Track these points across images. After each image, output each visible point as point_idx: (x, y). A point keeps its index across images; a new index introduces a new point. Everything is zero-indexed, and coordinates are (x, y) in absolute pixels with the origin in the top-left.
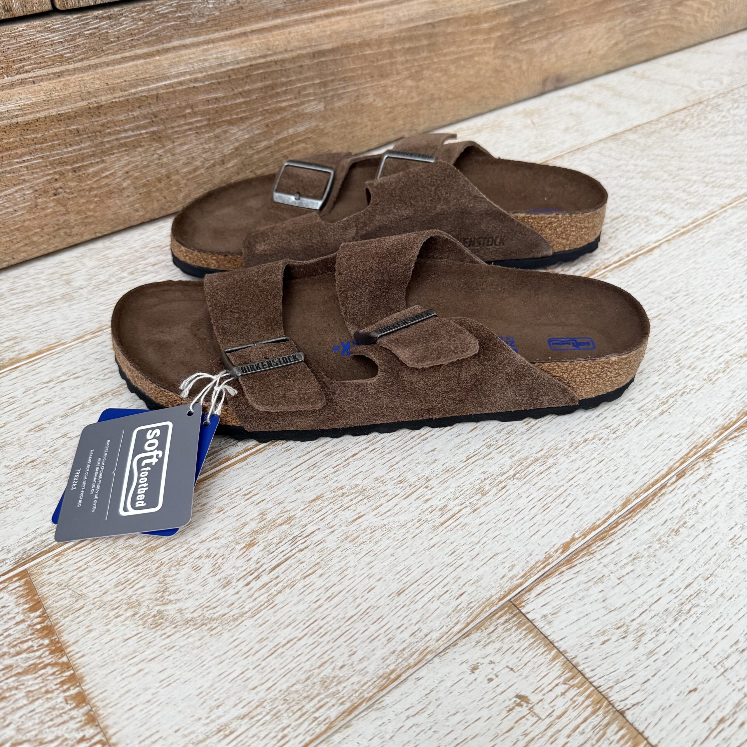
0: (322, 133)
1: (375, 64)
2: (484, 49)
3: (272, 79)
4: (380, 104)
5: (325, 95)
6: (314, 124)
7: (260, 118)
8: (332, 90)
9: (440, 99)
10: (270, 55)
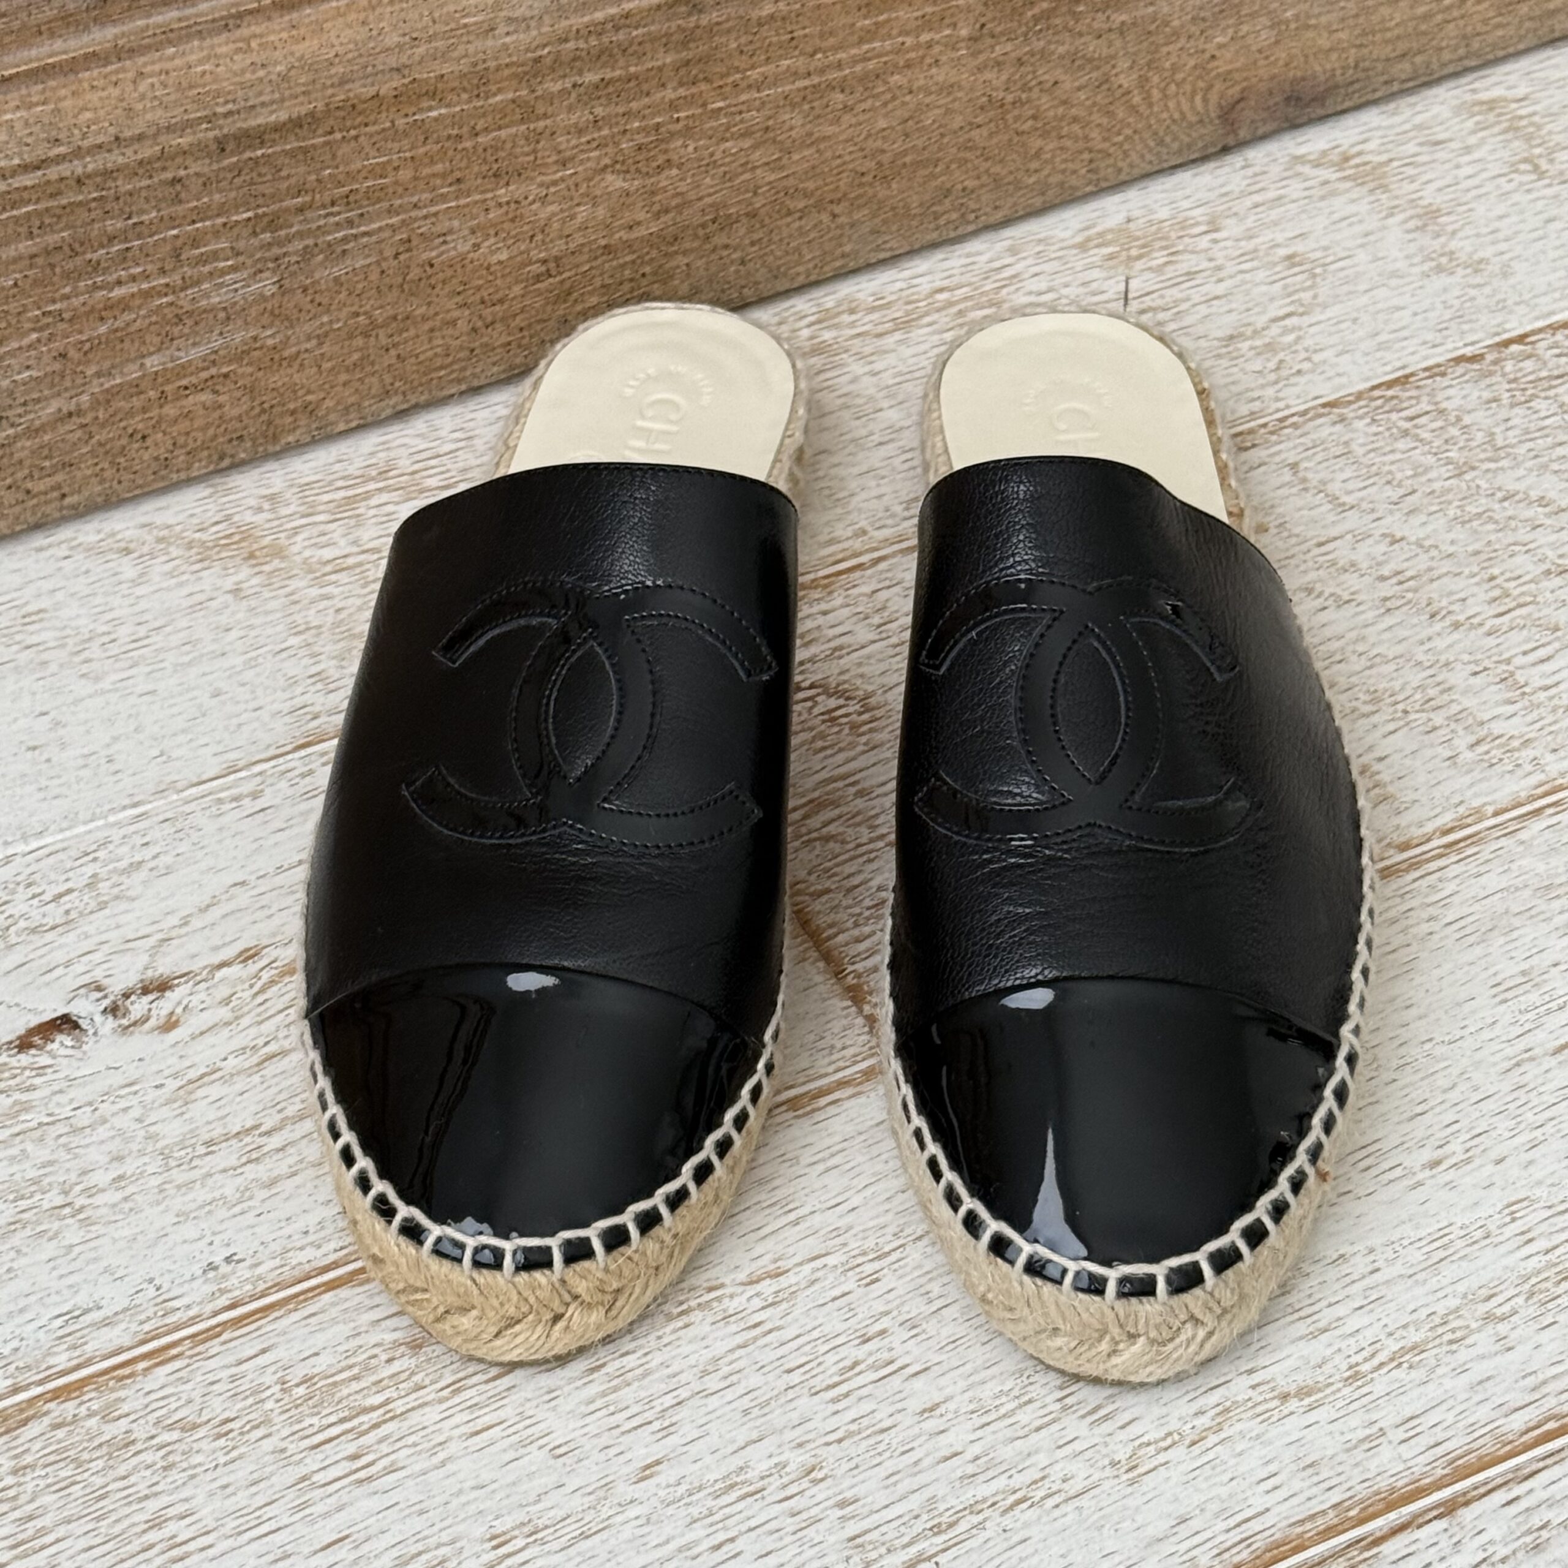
0: (276, 359)
1: (468, 144)
2: (929, 45)
3: (67, 227)
4: (504, 256)
5: (276, 251)
6: (238, 337)
7: (34, 336)
8: (301, 235)
9: (752, 215)
10: (60, 159)
